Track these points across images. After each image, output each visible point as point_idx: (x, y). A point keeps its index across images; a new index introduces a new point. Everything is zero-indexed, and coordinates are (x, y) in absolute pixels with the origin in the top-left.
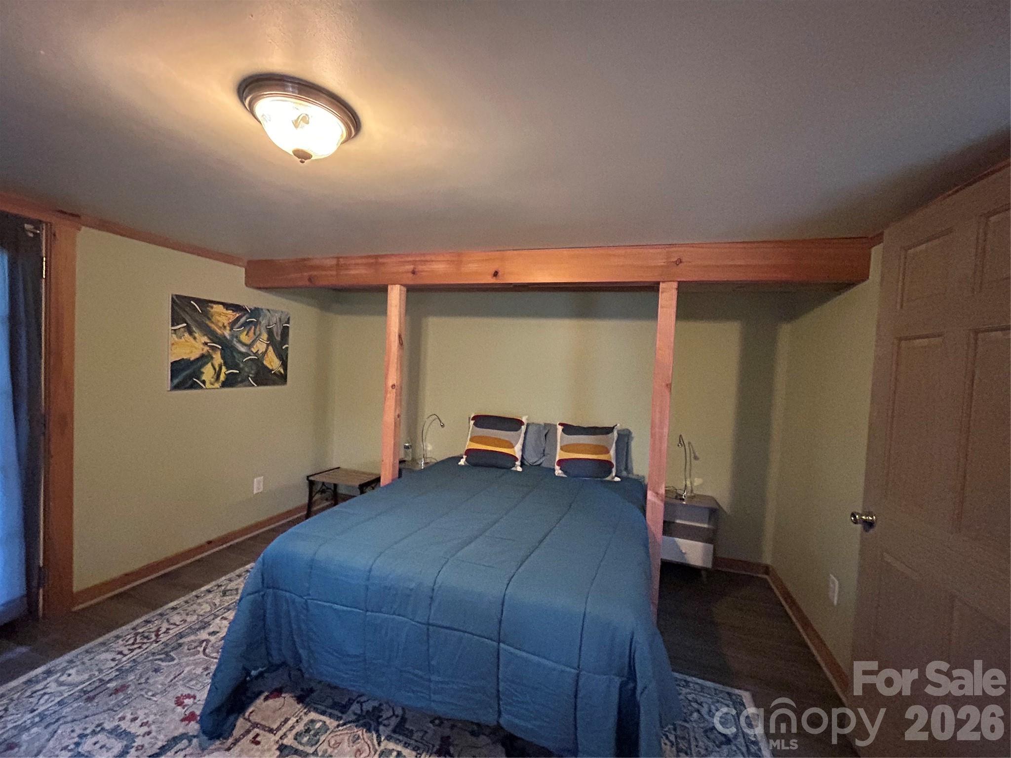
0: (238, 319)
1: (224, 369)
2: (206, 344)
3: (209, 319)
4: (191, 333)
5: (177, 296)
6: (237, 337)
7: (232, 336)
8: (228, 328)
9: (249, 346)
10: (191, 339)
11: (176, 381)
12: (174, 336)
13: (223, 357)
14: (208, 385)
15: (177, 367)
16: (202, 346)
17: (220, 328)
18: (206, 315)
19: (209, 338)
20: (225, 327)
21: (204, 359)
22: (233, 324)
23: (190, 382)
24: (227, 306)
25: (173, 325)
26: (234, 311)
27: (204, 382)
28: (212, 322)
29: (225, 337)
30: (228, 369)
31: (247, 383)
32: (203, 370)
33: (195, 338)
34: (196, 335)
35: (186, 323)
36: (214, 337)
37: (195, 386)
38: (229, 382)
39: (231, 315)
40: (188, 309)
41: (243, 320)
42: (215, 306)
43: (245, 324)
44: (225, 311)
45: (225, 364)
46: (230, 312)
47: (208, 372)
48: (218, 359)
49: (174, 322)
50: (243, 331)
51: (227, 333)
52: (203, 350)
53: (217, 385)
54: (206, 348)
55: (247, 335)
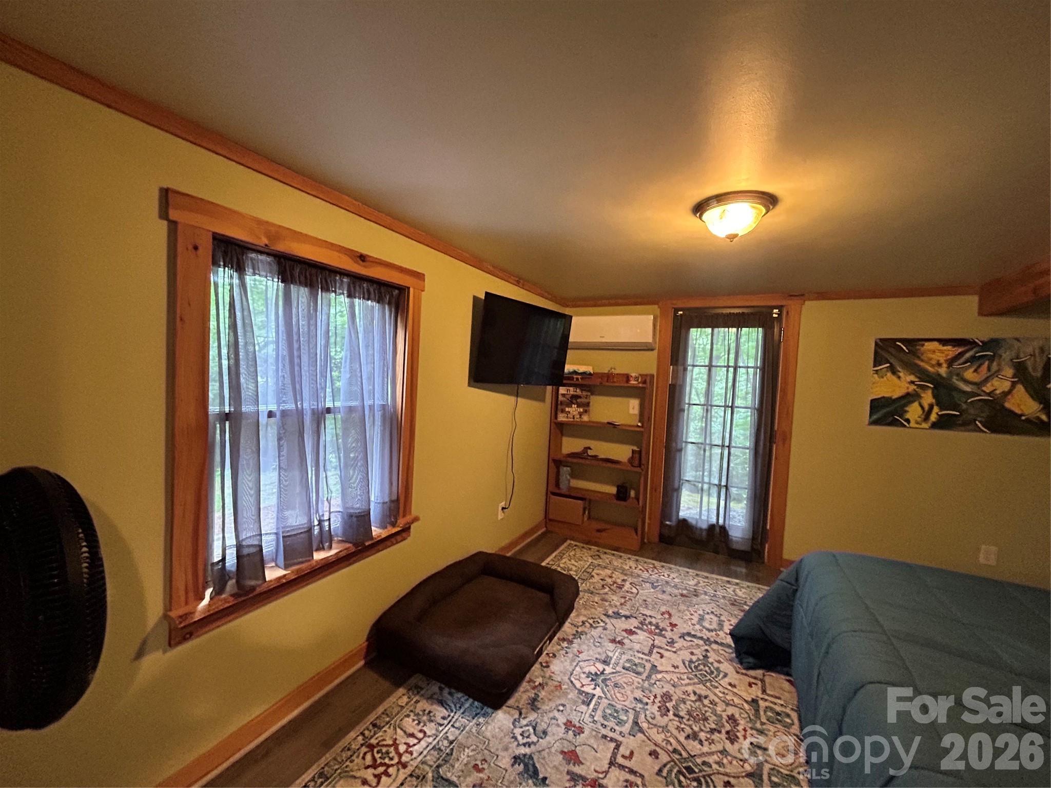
0: (961, 354)
1: (936, 409)
2: (912, 382)
3: (919, 358)
4: (894, 372)
5: (881, 339)
6: (958, 375)
7: (950, 374)
8: (945, 365)
9: (979, 385)
10: (894, 378)
11: (875, 417)
12: (876, 376)
13: (934, 396)
14: (913, 424)
15: (876, 405)
16: (907, 385)
17: (933, 366)
18: (914, 353)
19: (917, 377)
20: (939, 365)
21: (909, 398)
22: (951, 362)
23: (891, 419)
24: (944, 342)
25: (875, 366)
26: (954, 346)
27: (908, 421)
28: (922, 361)
29: (939, 375)
30: (941, 409)
31: (971, 427)
32: (907, 409)
33: (899, 377)
34: (901, 374)
35: (888, 362)
36: (924, 375)
37: (894, 423)
38: (943, 424)
39: (951, 351)
40: (892, 350)
41: (968, 355)
42: (926, 344)
43: (973, 359)
44: (941, 347)
45: (938, 404)
46: (949, 348)
47: (914, 412)
48: (928, 398)
49: (877, 362)
50: (970, 367)
51: (943, 371)
52: (908, 388)
53: (925, 425)
54: (913, 387)
55: (975, 371)
